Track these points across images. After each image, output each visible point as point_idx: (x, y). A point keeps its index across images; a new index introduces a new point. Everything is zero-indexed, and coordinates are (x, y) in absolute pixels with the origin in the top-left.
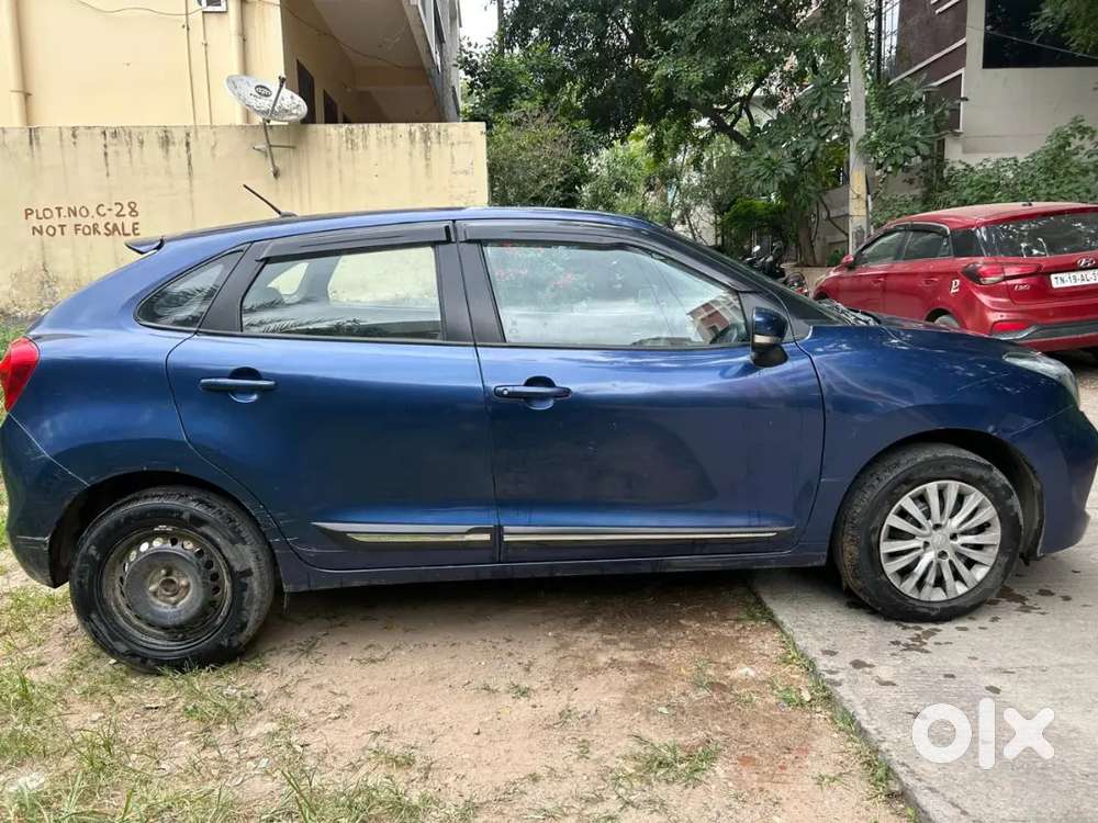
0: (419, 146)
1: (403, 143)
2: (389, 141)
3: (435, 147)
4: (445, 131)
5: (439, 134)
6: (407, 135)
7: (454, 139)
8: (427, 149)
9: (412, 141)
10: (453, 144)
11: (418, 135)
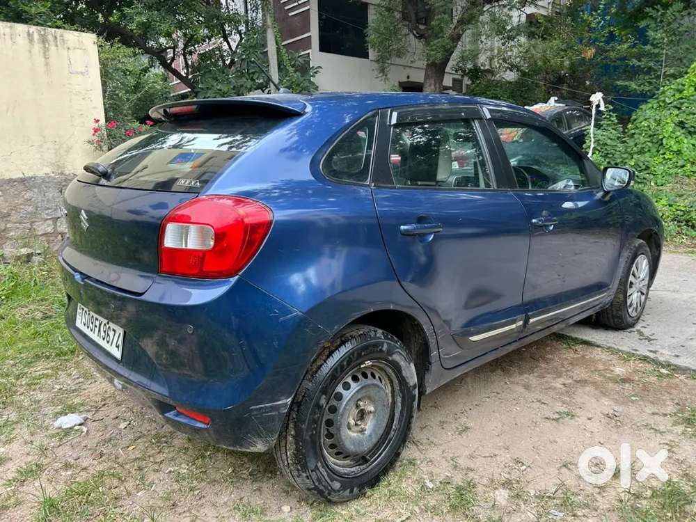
0: (37, 47)
1: (22, 41)
2: (7, 37)
3: (53, 48)
4: (61, 36)
5: (56, 38)
6: (26, 35)
7: (70, 44)
8: (46, 50)
9: (31, 40)
10: (69, 49)
11: (36, 36)
